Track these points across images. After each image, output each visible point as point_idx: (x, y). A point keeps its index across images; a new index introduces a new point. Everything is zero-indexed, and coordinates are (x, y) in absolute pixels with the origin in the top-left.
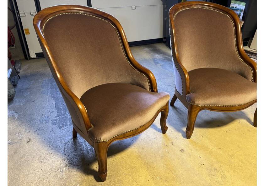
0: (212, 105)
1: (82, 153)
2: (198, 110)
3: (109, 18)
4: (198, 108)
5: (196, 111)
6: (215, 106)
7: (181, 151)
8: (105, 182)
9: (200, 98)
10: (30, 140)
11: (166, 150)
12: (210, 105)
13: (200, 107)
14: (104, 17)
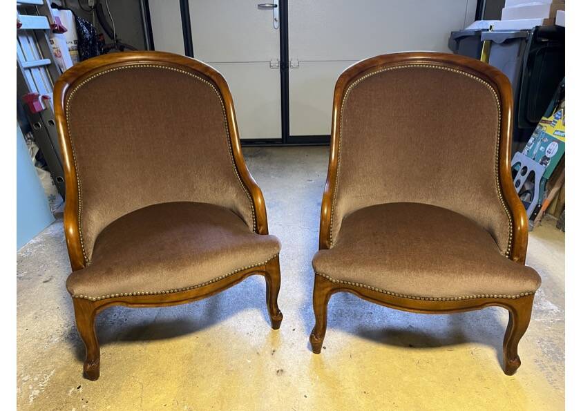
0: (361, 285)
1: (103, 323)
2: (329, 289)
3: (213, 77)
4: (329, 284)
5: (323, 289)
6: (367, 288)
7: (278, 371)
8: (95, 382)
9: (328, 262)
10: (51, 279)
11: (249, 361)
12: (357, 284)
13: (332, 281)
14: (206, 75)
